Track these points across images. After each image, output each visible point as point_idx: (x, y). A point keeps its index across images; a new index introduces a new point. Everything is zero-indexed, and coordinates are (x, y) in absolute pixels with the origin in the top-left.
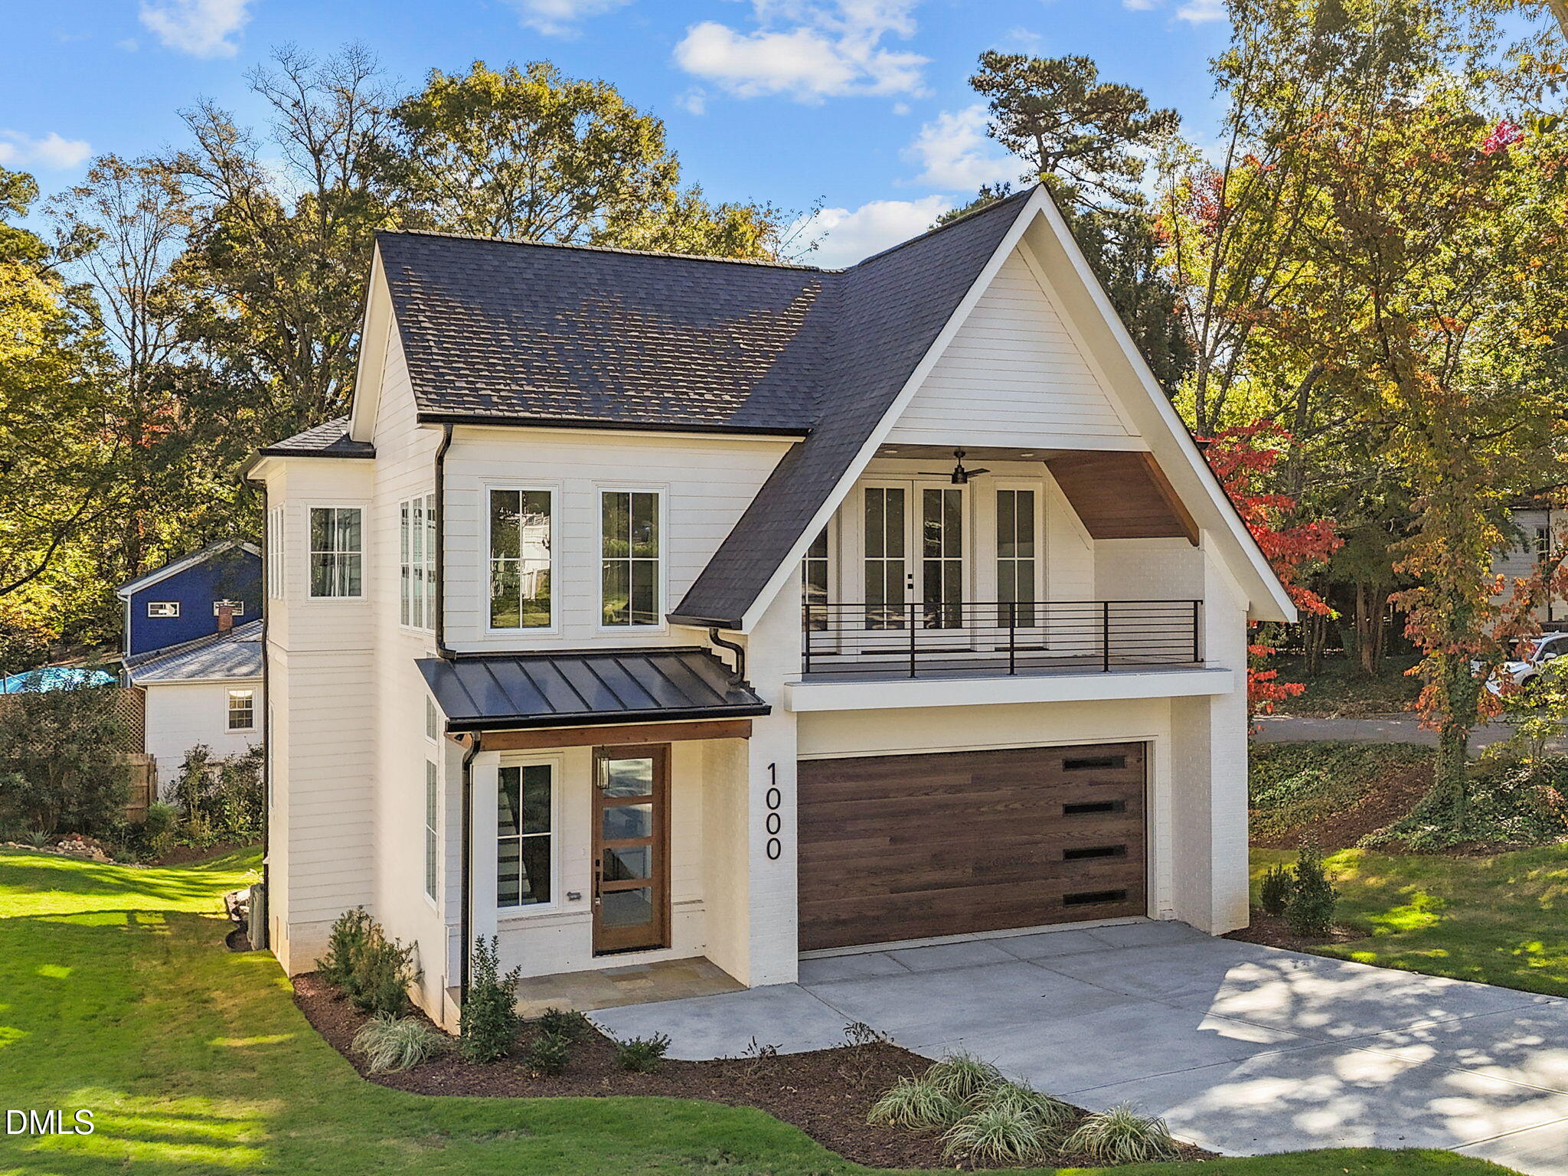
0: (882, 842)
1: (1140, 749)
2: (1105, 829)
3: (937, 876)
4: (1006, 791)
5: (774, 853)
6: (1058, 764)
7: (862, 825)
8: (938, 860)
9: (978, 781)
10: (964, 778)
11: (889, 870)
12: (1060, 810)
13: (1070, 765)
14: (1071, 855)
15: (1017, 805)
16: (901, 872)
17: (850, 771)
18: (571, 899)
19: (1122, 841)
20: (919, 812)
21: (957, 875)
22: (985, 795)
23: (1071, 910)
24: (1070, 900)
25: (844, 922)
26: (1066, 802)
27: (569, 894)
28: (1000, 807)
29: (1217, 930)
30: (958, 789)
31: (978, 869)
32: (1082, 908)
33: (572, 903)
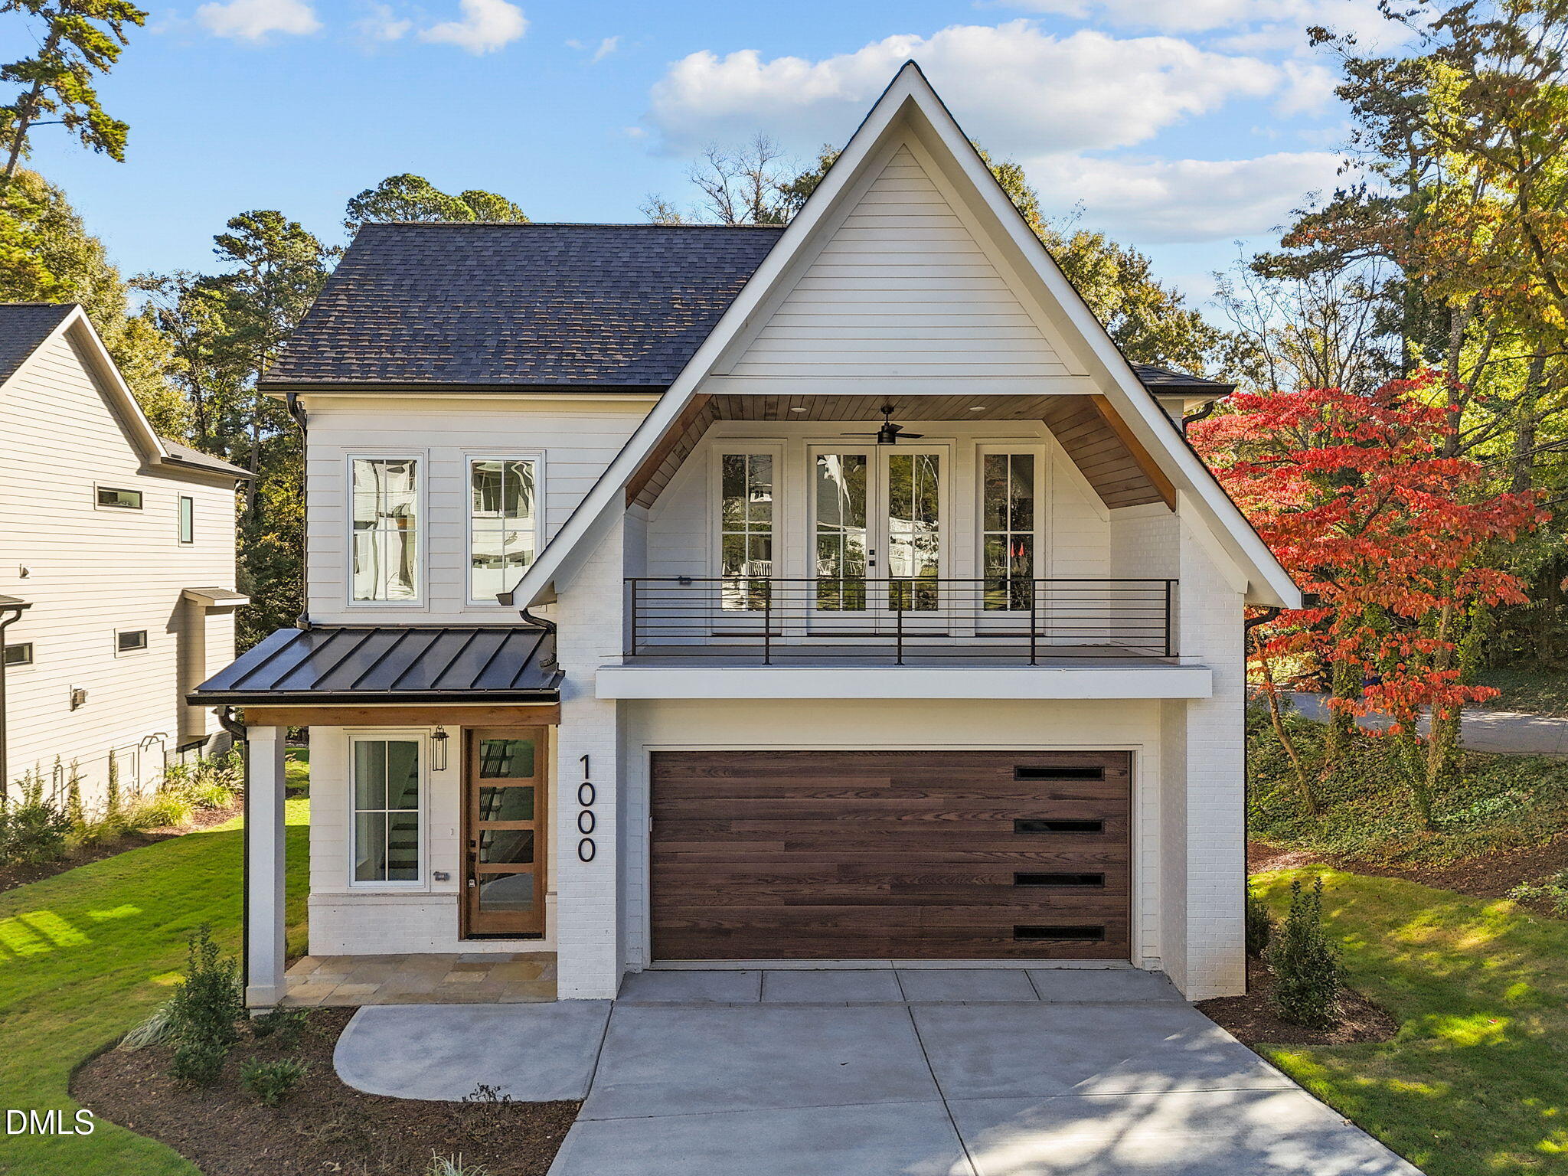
0: (776, 847)
1: (1124, 760)
2: (1075, 853)
3: (844, 890)
4: (936, 799)
5: (587, 854)
6: (1006, 772)
7: (748, 826)
8: (847, 873)
9: (899, 787)
10: (885, 782)
11: (787, 879)
12: (1011, 827)
13: (1024, 773)
14: (1023, 879)
15: (952, 817)
16: (799, 882)
17: (737, 765)
18: (437, 879)
19: (1098, 868)
20: (825, 816)
21: (871, 890)
22: (906, 802)
23: (1025, 944)
24: (1022, 932)
25: (728, 933)
26: (1017, 816)
27: (437, 874)
28: (929, 817)
29: (1193, 995)
30: (876, 793)
31: (899, 885)
32: (1039, 944)
33: (439, 883)
